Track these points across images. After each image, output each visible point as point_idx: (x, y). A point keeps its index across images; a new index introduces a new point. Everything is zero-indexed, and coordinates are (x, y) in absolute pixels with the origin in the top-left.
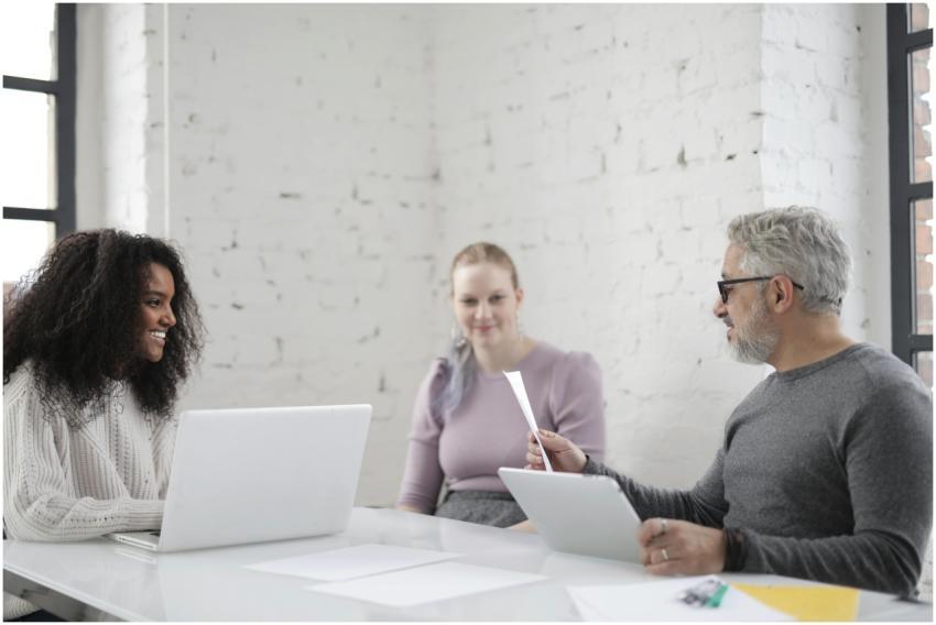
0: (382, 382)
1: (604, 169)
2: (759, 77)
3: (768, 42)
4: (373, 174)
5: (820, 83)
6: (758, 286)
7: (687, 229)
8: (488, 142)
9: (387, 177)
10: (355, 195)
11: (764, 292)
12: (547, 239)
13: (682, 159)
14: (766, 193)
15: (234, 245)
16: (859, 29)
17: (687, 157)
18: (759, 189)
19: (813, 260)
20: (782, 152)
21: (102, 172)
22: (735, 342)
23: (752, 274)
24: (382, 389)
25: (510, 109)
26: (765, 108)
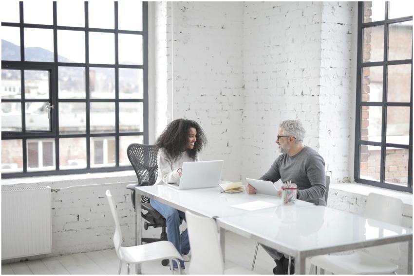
0: (228, 144)
1: (285, 93)
2: (320, 77)
3: (322, 68)
4: (226, 88)
5: (337, 76)
6: (286, 137)
7: (303, 112)
8: (257, 80)
9: (230, 88)
10: (221, 94)
11: (287, 139)
12: (271, 109)
13: (302, 94)
14: (320, 106)
15: (189, 109)
16: (350, 60)
17: (304, 94)
18: (319, 105)
19: (298, 133)
20: (325, 95)
21: (155, 88)
22: (281, 148)
23: (285, 135)
24: (228, 146)
25: (263, 72)
26: (320, 84)
